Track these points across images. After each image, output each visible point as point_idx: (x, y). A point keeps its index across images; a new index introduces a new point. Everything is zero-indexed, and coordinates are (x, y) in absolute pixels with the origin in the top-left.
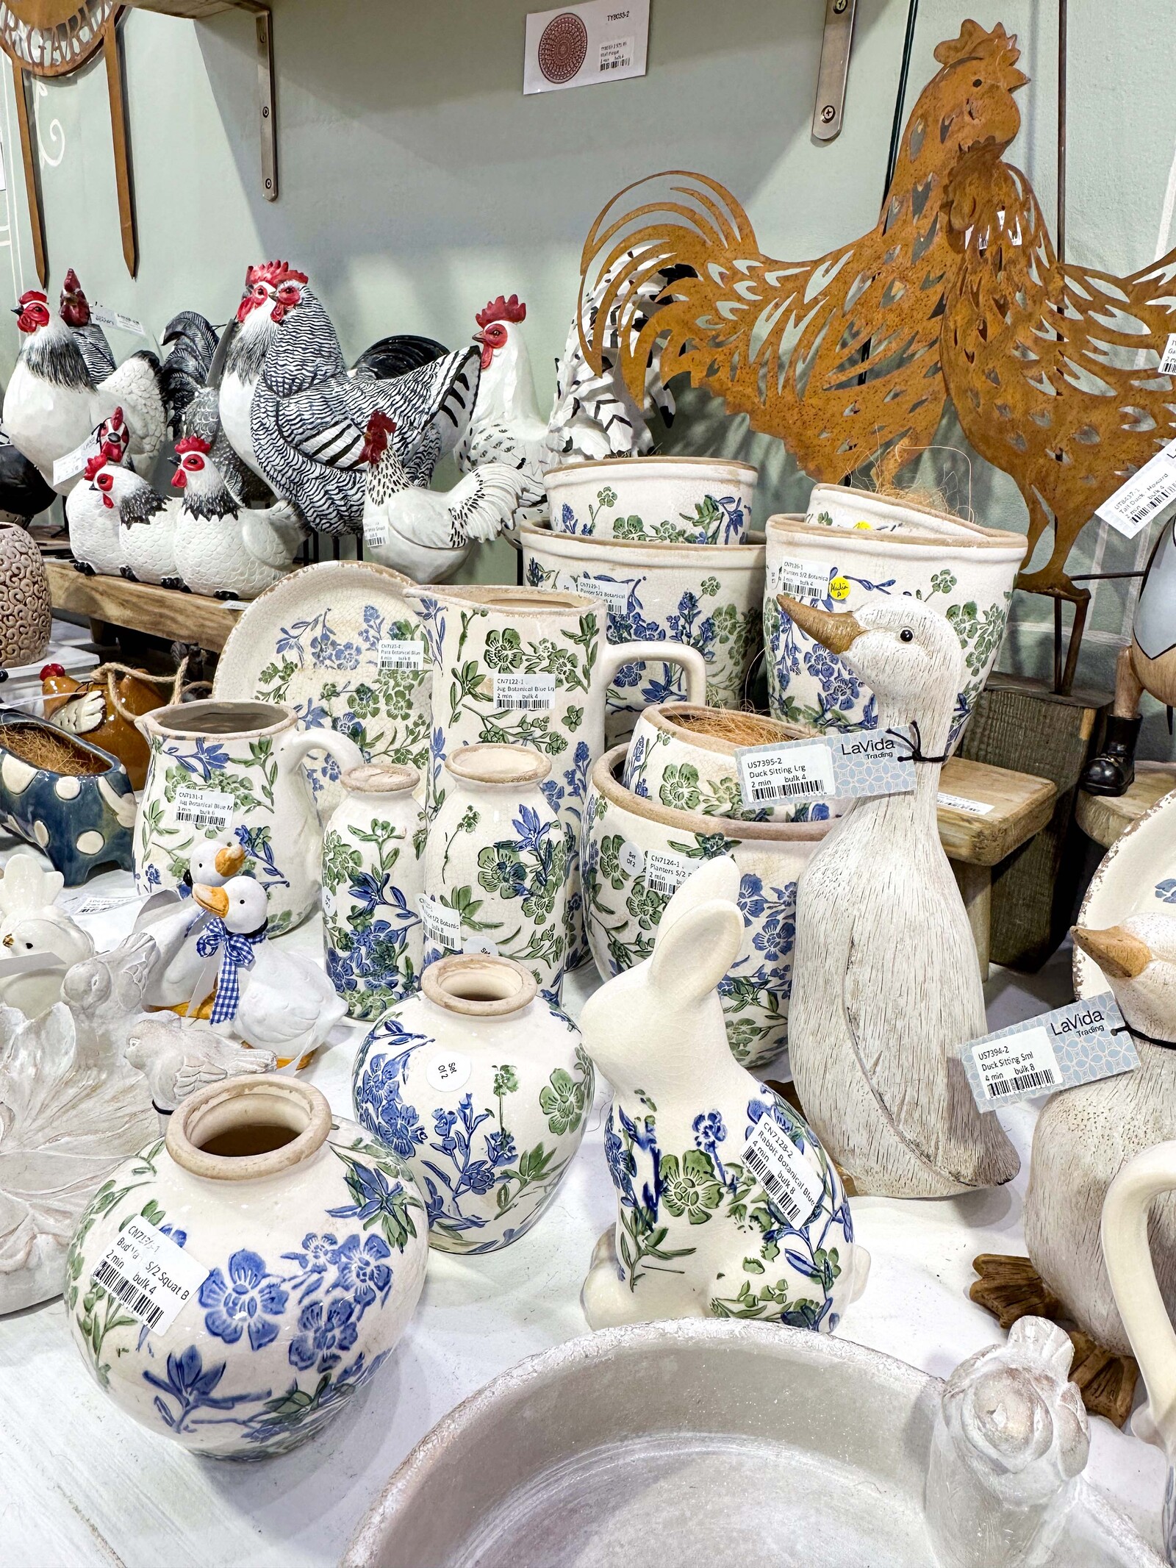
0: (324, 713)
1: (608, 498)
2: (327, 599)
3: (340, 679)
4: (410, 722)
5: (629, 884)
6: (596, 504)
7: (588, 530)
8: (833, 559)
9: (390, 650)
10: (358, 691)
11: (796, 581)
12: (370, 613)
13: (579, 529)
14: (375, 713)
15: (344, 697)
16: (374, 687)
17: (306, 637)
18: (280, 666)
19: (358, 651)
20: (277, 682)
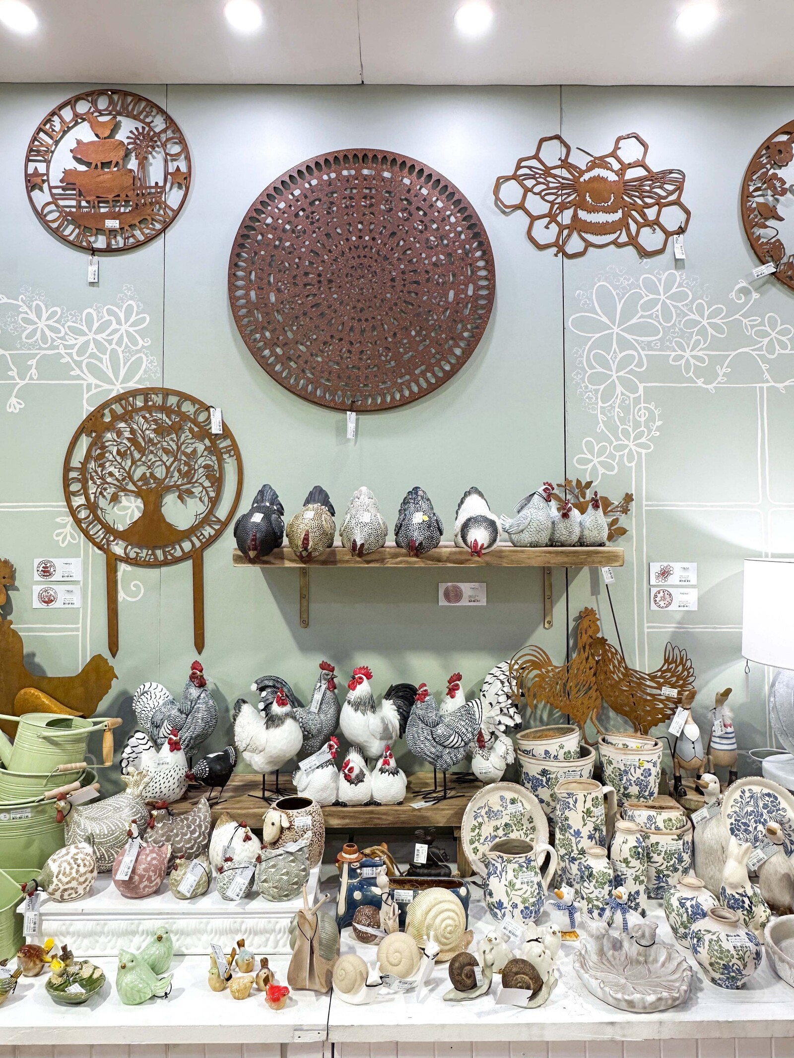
0: (496, 837)
1: (562, 747)
2: (487, 797)
3: (498, 823)
4: (524, 831)
5: (663, 853)
6: (558, 748)
7: (556, 757)
8: (639, 757)
9: (511, 809)
10: (505, 825)
11: (628, 763)
12: (502, 798)
13: (552, 756)
14: (512, 831)
15: (501, 829)
16: (510, 822)
17: (483, 812)
18: (477, 824)
19: (502, 812)
20: (477, 830)
